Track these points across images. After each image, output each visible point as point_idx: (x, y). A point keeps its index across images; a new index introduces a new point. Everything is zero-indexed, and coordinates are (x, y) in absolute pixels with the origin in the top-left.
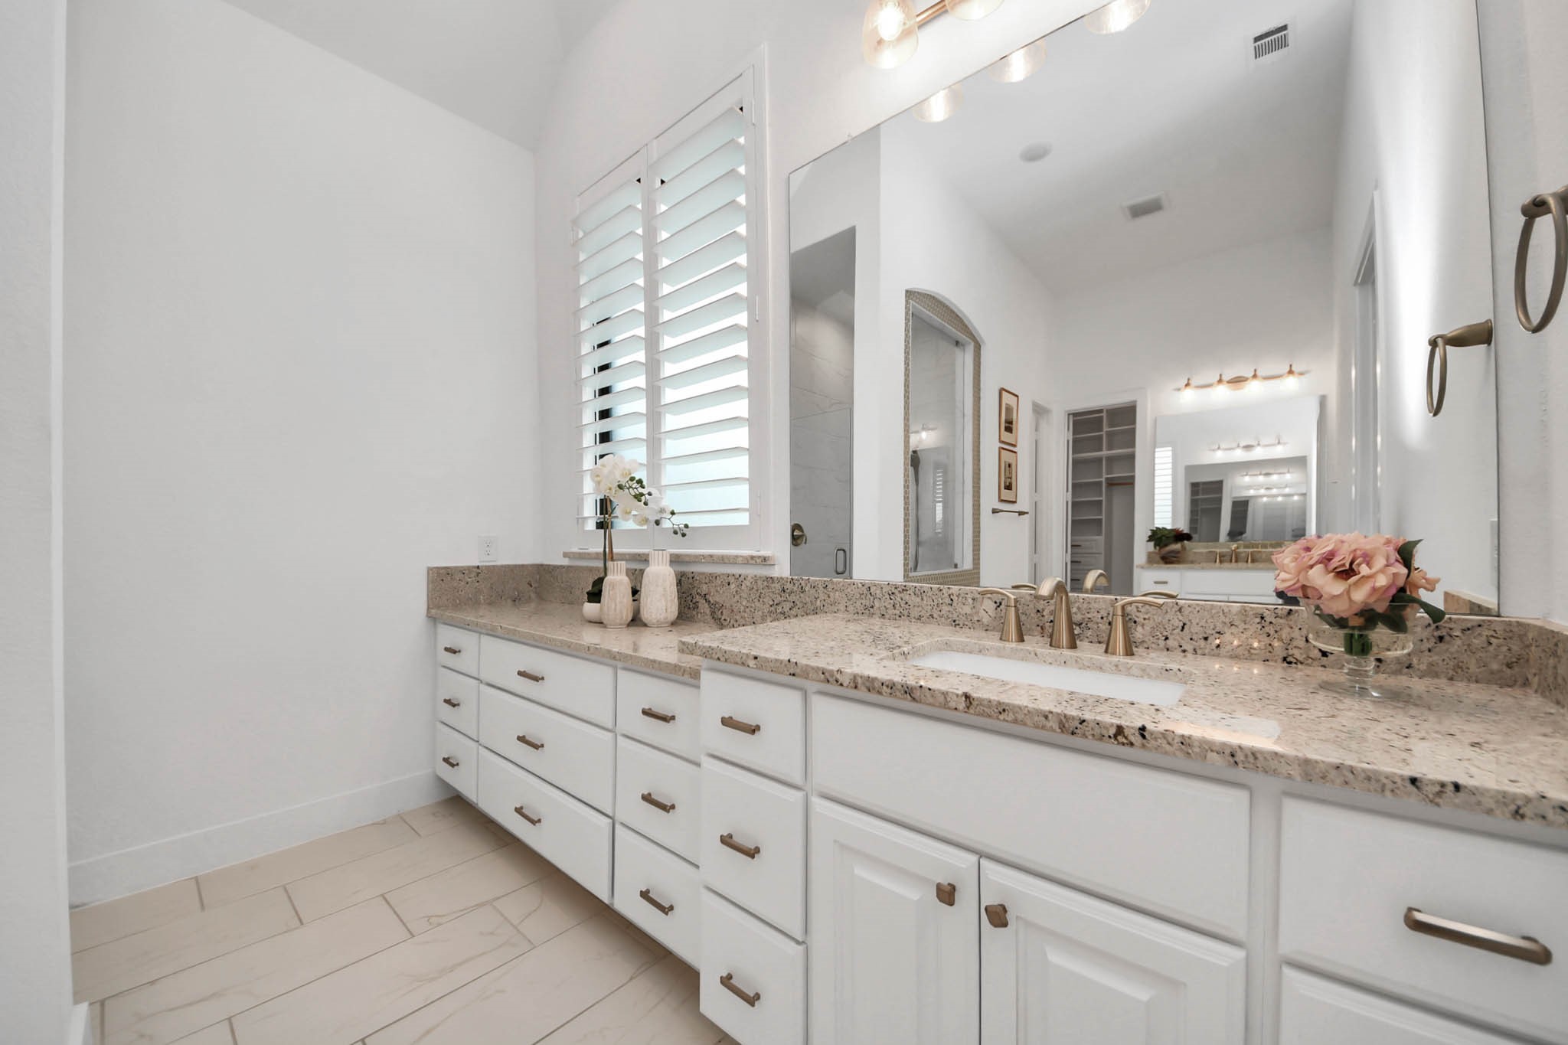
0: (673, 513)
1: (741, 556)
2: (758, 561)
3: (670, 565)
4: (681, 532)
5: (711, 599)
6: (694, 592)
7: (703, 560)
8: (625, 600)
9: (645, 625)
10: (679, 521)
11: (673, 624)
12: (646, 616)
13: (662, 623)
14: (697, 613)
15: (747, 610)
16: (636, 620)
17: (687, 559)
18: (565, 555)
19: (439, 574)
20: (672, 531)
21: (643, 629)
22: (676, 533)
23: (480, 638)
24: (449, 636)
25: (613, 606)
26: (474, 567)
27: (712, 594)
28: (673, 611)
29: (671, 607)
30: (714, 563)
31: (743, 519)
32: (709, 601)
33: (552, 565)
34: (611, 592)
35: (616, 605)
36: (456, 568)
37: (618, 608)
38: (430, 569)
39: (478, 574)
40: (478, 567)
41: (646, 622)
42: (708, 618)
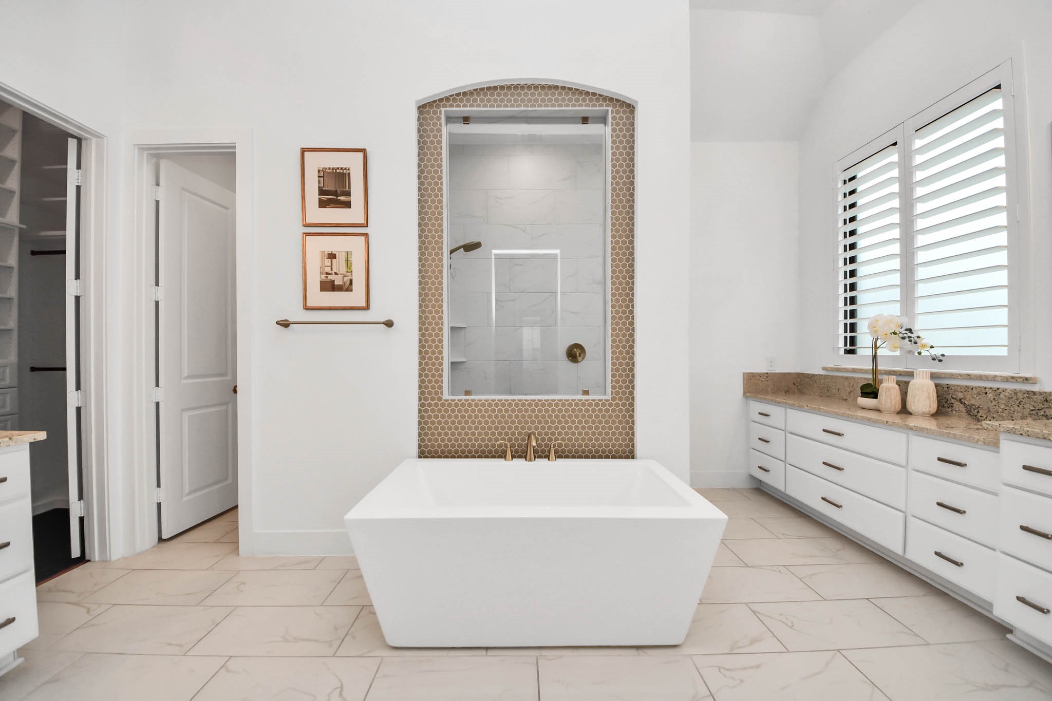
0: (932, 347)
1: (1001, 376)
2: (1021, 380)
3: (931, 379)
4: (939, 359)
5: (966, 402)
6: (949, 397)
7: (959, 377)
8: (897, 399)
9: (911, 414)
10: (936, 352)
11: (933, 415)
12: (913, 408)
13: (925, 414)
14: (952, 411)
15: (1006, 411)
16: (904, 410)
17: (943, 376)
18: (824, 369)
19: (749, 376)
20: (931, 358)
21: (908, 416)
22: (934, 359)
23: (786, 410)
24: (757, 406)
25: (889, 401)
26: (765, 373)
27: (968, 399)
28: (934, 407)
29: (933, 405)
30: (971, 379)
31: (1004, 352)
32: (965, 404)
33: (811, 374)
34: (887, 393)
35: (891, 401)
36: (757, 373)
37: (893, 402)
38: (744, 374)
39: (767, 377)
40: (767, 373)
41: (911, 411)
42: (964, 414)
